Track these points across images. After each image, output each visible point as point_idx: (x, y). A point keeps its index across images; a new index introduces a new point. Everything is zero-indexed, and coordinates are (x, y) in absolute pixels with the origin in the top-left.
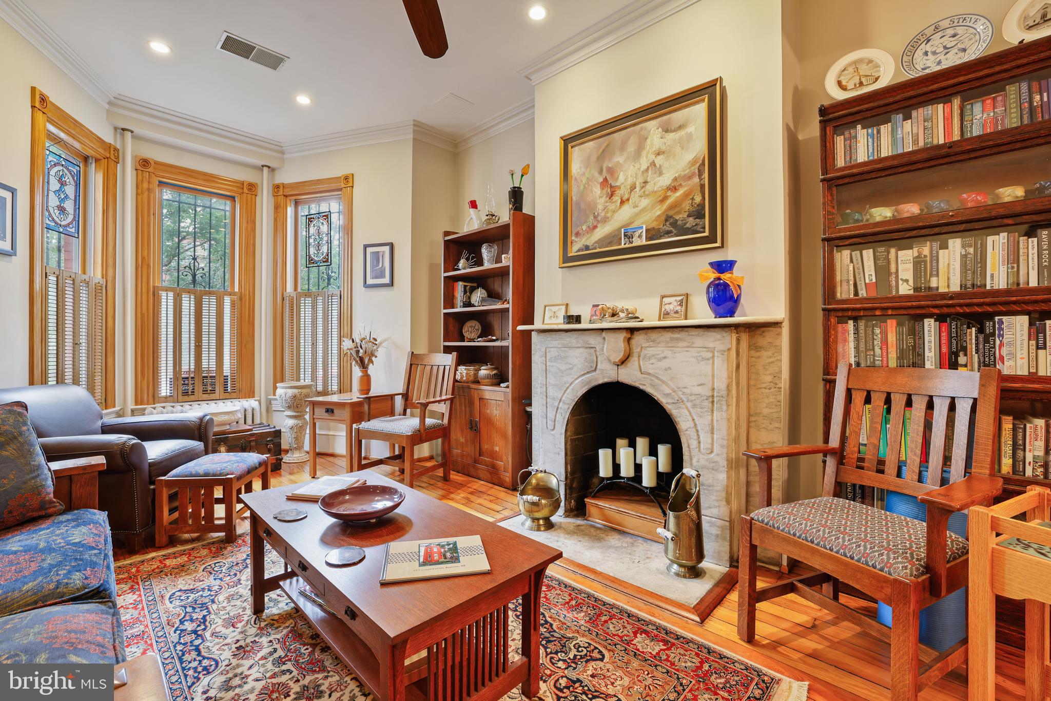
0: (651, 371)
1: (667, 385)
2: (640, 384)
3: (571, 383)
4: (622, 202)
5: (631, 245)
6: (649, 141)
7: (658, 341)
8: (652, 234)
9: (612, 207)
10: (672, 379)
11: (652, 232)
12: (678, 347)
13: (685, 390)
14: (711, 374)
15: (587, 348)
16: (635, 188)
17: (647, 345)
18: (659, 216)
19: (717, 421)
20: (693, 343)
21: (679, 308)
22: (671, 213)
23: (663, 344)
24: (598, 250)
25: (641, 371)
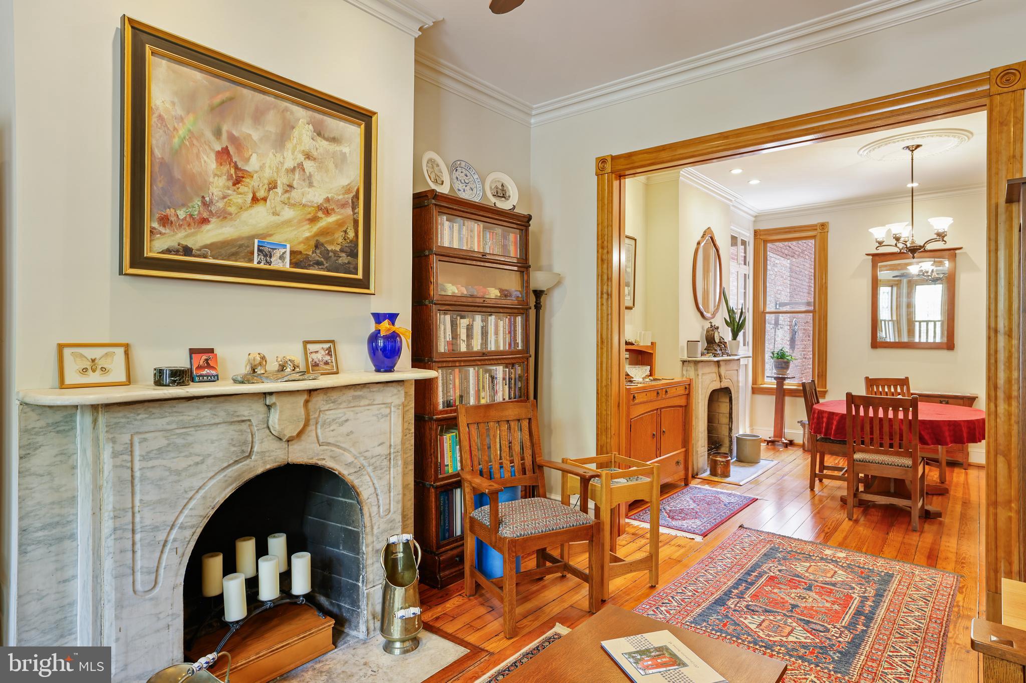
0: (331, 440)
1: (349, 452)
2: (318, 460)
3: (200, 488)
4: (255, 200)
5: (267, 267)
6: (296, 132)
7: (340, 401)
8: (297, 258)
9: (237, 199)
10: (354, 444)
11: (299, 257)
12: (360, 406)
13: (366, 454)
14: (389, 431)
15: (232, 423)
16: (275, 187)
17: (326, 407)
18: (307, 239)
19: (394, 478)
20: (374, 400)
21: (327, 358)
22: (322, 240)
23: (344, 405)
24: (211, 261)
25: (319, 442)
